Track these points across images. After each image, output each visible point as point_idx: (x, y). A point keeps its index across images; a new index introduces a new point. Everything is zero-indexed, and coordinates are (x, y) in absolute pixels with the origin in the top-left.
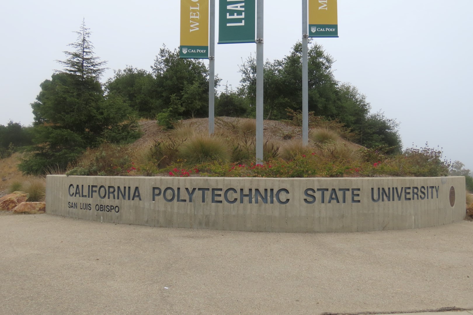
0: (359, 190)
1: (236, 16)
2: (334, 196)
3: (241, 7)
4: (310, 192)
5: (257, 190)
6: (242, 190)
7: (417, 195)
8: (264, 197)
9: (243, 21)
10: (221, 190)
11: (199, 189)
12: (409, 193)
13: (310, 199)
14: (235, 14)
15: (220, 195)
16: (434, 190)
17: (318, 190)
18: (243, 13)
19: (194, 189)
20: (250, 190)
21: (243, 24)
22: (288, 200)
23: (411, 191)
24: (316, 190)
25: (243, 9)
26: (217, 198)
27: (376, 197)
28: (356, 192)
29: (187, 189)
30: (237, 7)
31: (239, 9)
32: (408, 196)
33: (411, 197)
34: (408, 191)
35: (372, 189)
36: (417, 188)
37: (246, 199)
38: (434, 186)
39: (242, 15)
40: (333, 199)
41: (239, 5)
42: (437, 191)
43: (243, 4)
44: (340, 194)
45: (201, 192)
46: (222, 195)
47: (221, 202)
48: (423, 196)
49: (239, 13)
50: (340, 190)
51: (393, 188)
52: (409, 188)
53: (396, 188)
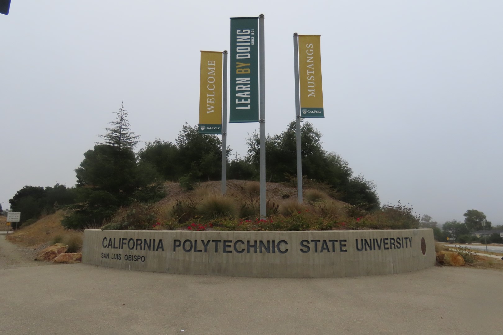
0: (345, 241)
1: (243, 102)
2: (325, 246)
3: (247, 95)
4: (305, 243)
5: (261, 242)
6: (248, 242)
7: (394, 245)
8: (267, 248)
9: (249, 106)
10: (231, 241)
11: (213, 241)
12: (387, 243)
13: (305, 249)
14: (243, 100)
15: (230, 246)
16: (408, 240)
17: (312, 241)
18: (249, 100)
19: (209, 241)
20: (256, 242)
21: (249, 107)
22: (287, 250)
23: (388, 241)
24: (310, 241)
25: (249, 96)
26: (228, 249)
27: (360, 247)
28: (343, 243)
29: (203, 241)
30: (244, 95)
31: (246, 96)
32: (386, 246)
33: (389, 247)
34: (386, 241)
35: (357, 240)
36: (393, 239)
37: (252, 249)
38: (408, 237)
39: (248, 101)
40: (324, 249)
41: (246, 93)
42: (410, 242)
43: (249, 93)
44: (330, 245)
45: (214, 243)
46: (232, 246)
47: (231, 252)
48: (399, 246)
49: (246, 99)
50: (330, 241)
51: (374, 239)
52: (387, 239)
53: (376, 239)
